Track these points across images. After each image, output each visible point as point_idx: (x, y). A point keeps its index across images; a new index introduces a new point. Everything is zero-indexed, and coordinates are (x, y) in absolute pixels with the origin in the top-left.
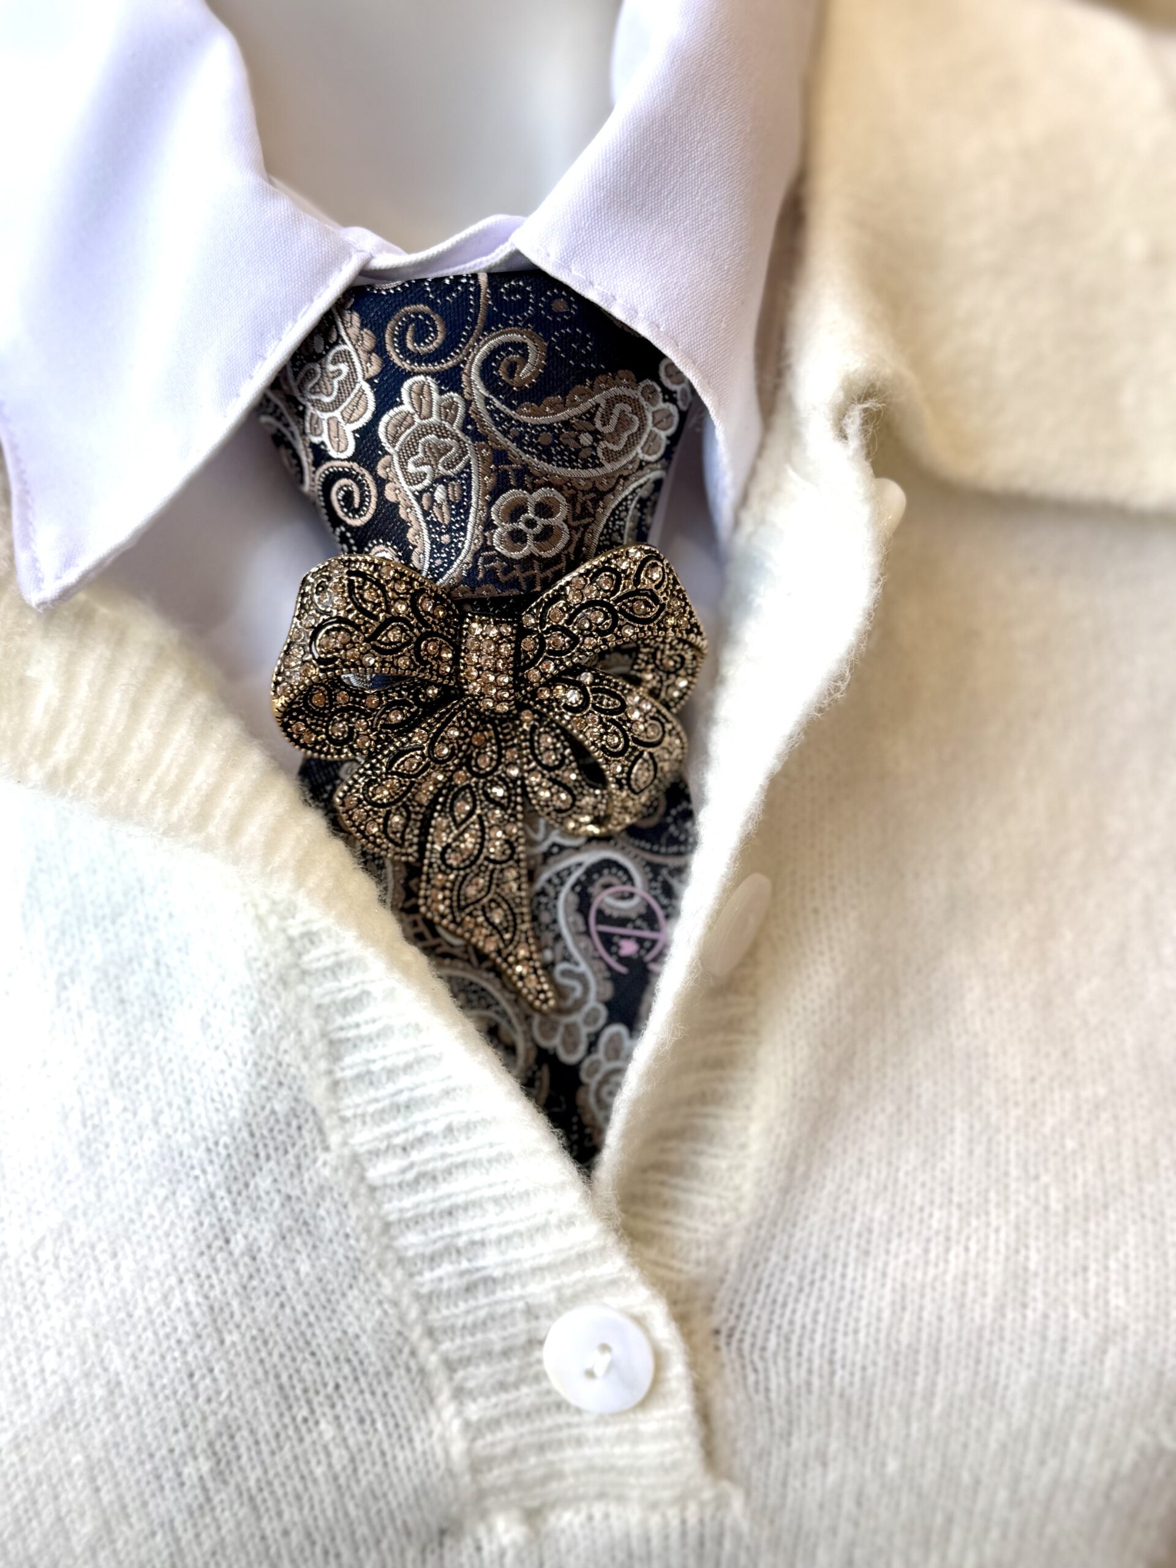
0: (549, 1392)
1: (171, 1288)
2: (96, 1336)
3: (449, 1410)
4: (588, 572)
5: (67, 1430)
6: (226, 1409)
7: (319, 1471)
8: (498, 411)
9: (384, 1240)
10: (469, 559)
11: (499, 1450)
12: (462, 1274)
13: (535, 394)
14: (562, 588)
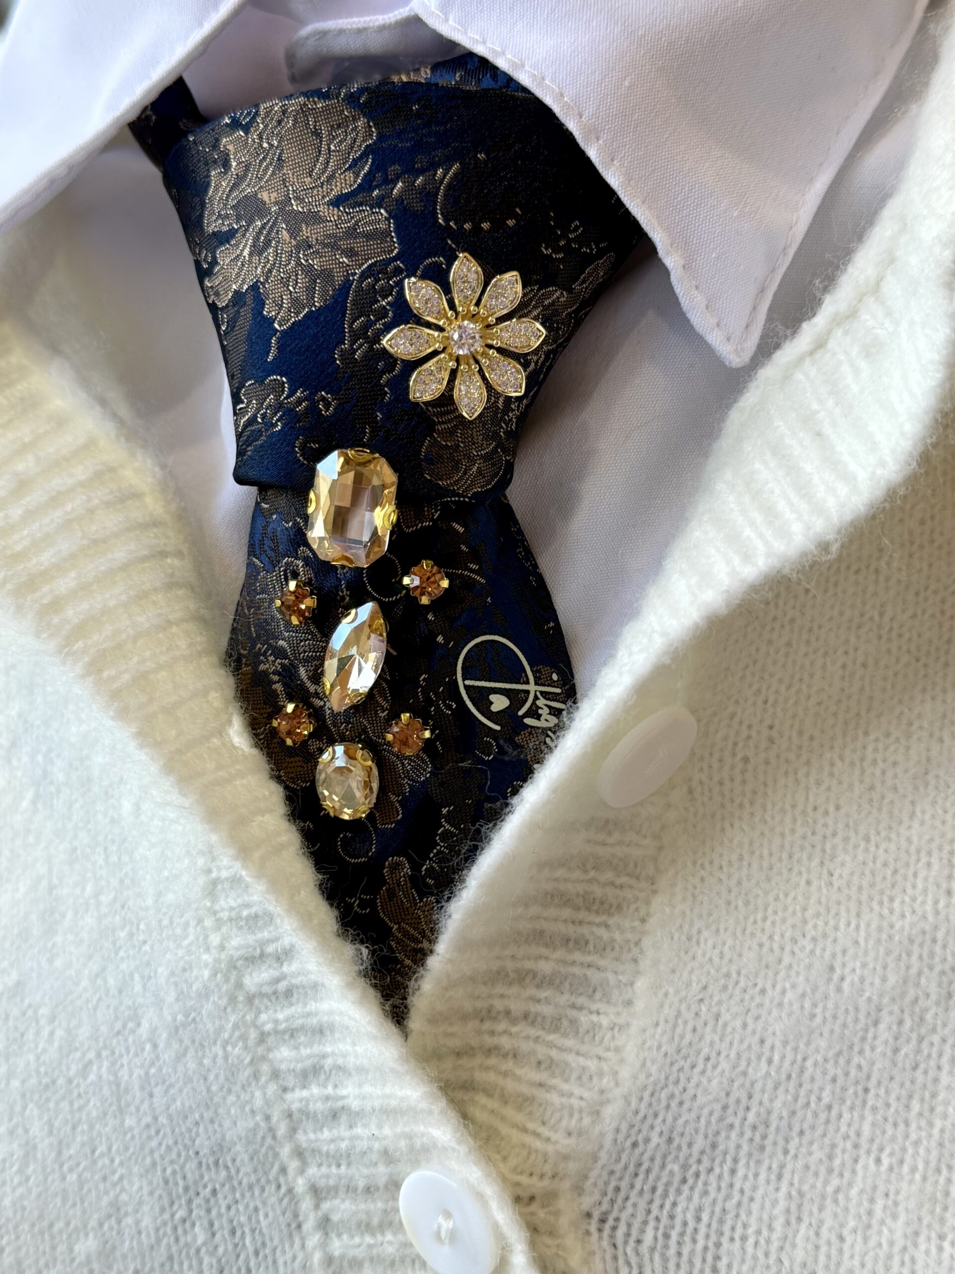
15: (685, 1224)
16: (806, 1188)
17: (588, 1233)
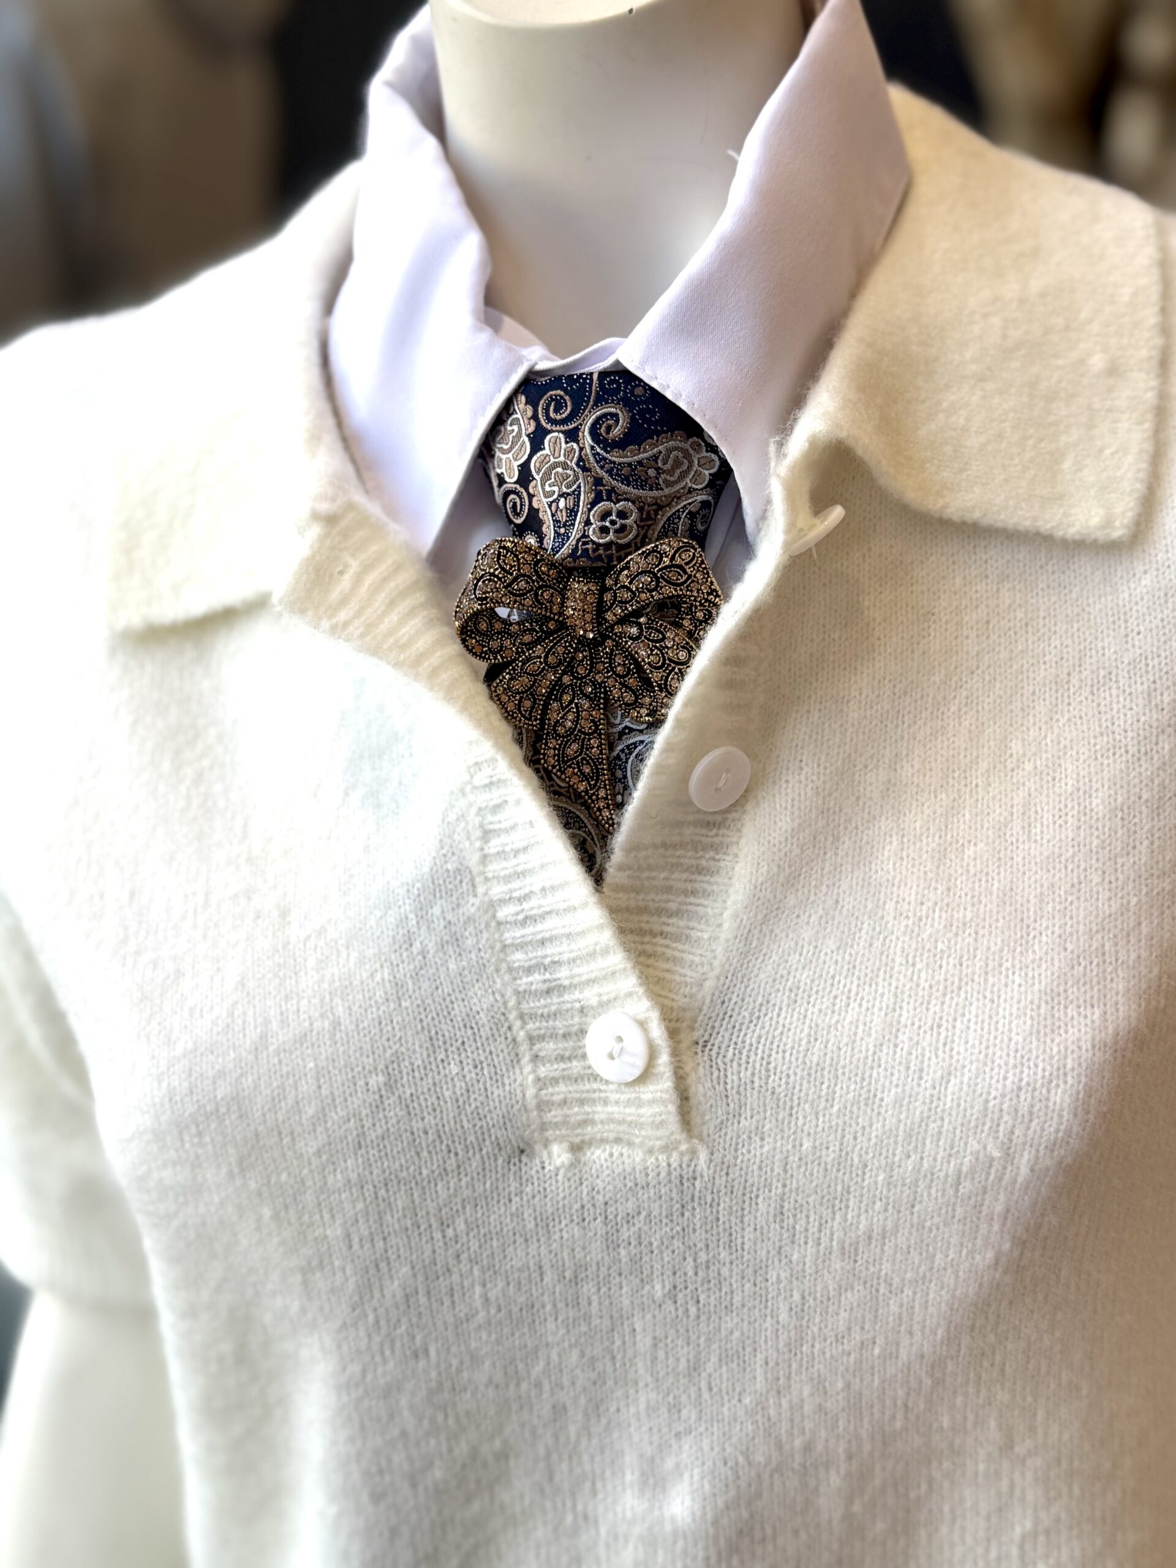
0: (589, 1067)
1: (376, 971)
2: (331, 994)
3: (528, 1068)
4: (643, 553)
5: (307, 1048)
6: (398, 1045)
7: (447, 1094)
8: (598, 454)
9: (502, 956)
10: (574, 542)
11: (556, 1098)
12: (545, 981)
13: (621, 444)
14: (628, 562)
15: (751, 1045)
16: (820, 1021)
17: (696, 1053)
